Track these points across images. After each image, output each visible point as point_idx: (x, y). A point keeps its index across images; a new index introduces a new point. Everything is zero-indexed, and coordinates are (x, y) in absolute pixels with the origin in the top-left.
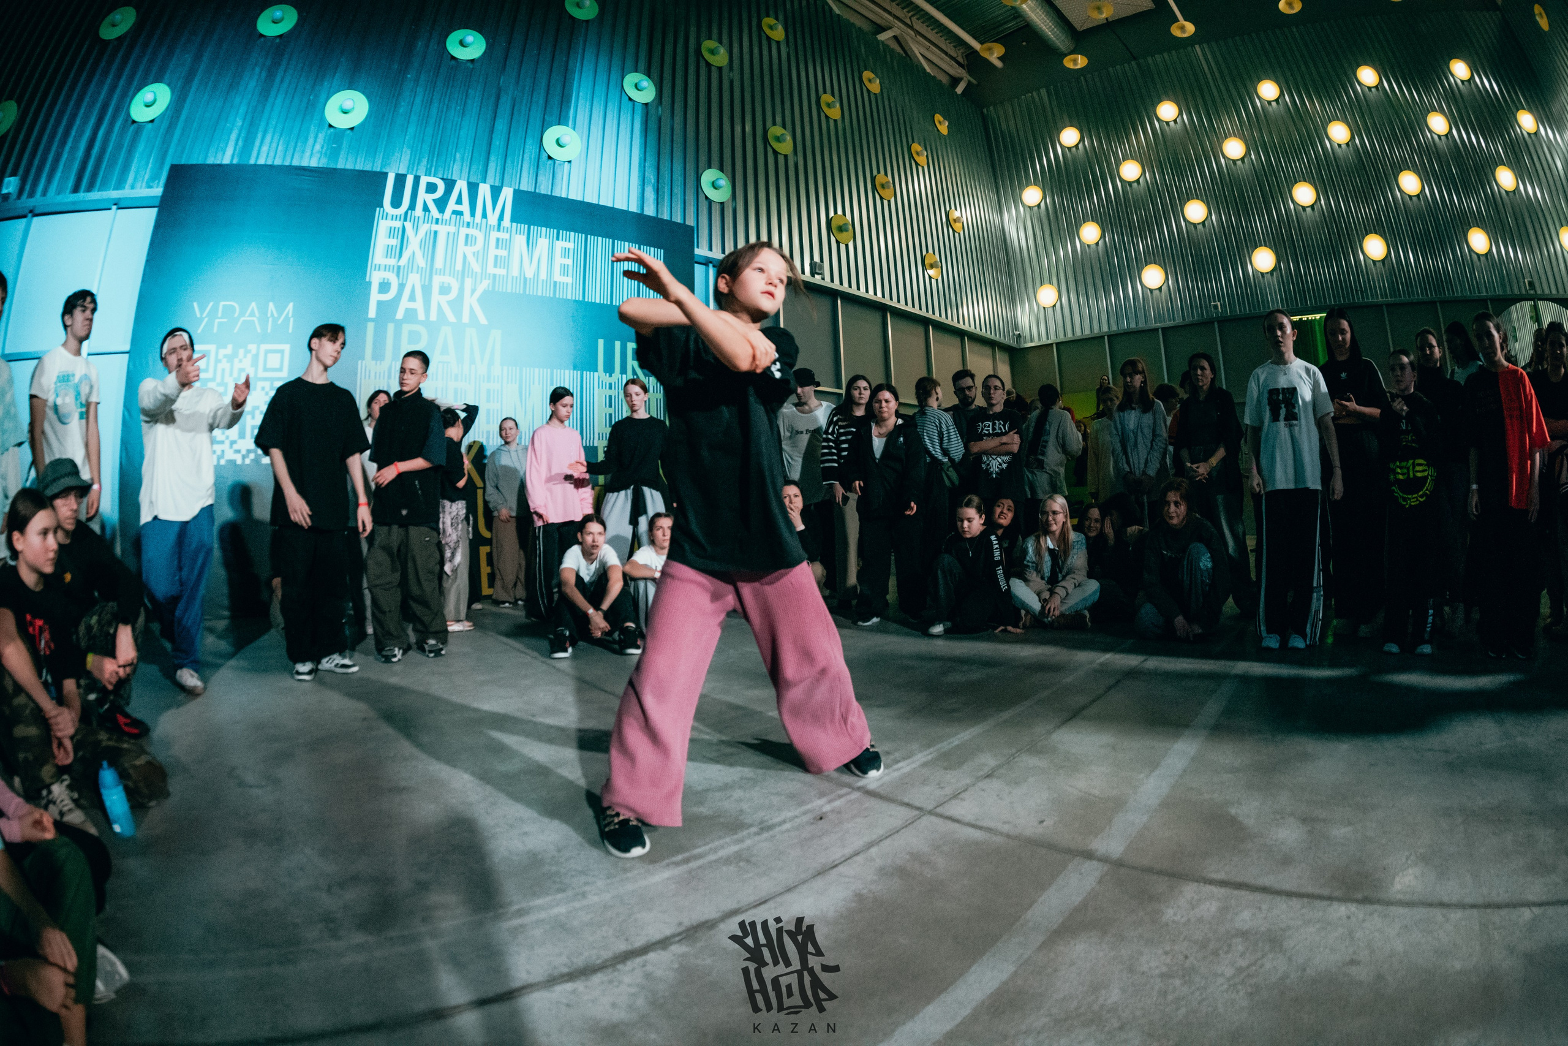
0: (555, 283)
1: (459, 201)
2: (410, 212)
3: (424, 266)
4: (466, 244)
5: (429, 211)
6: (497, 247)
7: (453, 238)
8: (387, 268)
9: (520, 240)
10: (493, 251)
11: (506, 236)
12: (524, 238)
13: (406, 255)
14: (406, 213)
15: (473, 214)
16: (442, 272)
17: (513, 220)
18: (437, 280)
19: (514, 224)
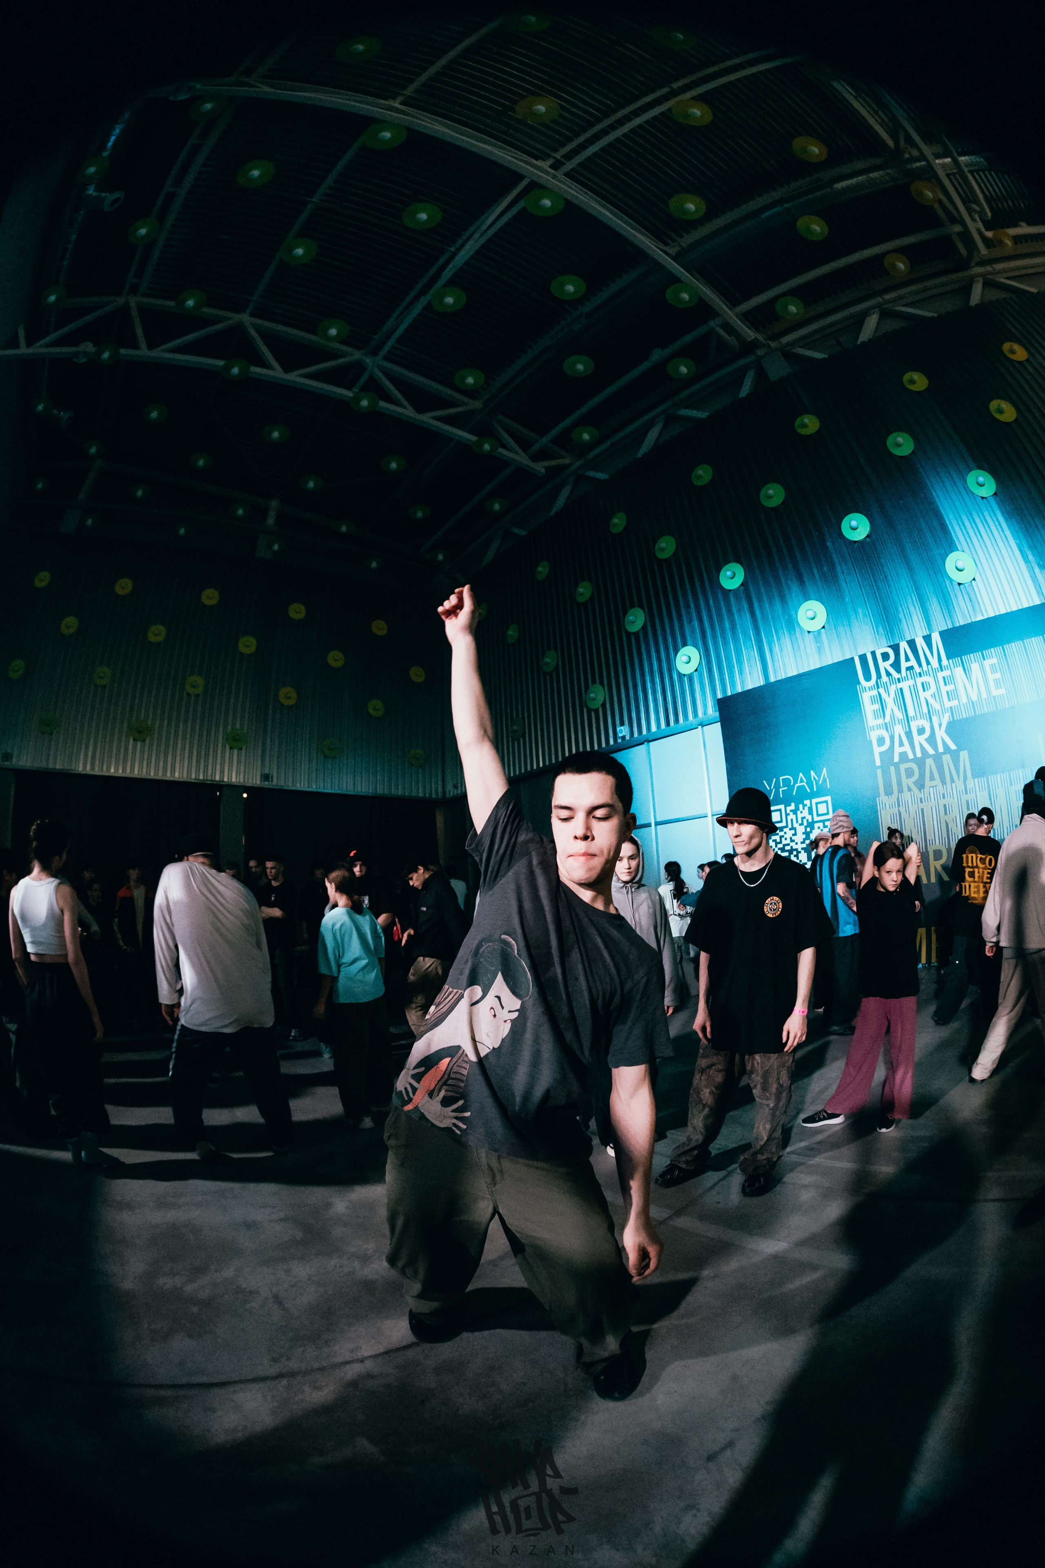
0: (994, 697)
1: (907, 659)
2: (879, 680)
3: (902, 717)
4: (924, 691)
5: (891, 675)
6: (945, 684)
7: (914, 690)
8: (879, 727)
9: (959, 671)
10: (944, 689)
11: (946, 673)
12: (961, 669)
13: (888, 713)
14: (877, 682)
15: (920, 665)
16: (915, 718)
17: (948, 658)
18: (914, 725)
19: (950, 661)
